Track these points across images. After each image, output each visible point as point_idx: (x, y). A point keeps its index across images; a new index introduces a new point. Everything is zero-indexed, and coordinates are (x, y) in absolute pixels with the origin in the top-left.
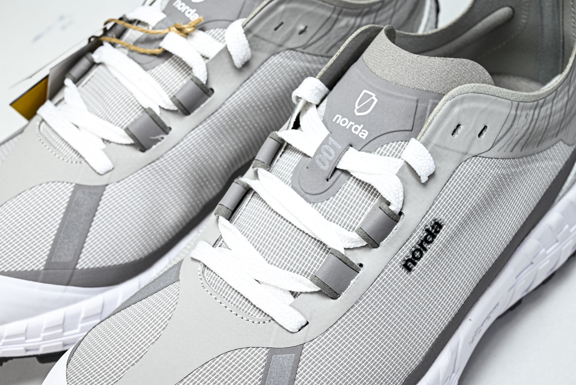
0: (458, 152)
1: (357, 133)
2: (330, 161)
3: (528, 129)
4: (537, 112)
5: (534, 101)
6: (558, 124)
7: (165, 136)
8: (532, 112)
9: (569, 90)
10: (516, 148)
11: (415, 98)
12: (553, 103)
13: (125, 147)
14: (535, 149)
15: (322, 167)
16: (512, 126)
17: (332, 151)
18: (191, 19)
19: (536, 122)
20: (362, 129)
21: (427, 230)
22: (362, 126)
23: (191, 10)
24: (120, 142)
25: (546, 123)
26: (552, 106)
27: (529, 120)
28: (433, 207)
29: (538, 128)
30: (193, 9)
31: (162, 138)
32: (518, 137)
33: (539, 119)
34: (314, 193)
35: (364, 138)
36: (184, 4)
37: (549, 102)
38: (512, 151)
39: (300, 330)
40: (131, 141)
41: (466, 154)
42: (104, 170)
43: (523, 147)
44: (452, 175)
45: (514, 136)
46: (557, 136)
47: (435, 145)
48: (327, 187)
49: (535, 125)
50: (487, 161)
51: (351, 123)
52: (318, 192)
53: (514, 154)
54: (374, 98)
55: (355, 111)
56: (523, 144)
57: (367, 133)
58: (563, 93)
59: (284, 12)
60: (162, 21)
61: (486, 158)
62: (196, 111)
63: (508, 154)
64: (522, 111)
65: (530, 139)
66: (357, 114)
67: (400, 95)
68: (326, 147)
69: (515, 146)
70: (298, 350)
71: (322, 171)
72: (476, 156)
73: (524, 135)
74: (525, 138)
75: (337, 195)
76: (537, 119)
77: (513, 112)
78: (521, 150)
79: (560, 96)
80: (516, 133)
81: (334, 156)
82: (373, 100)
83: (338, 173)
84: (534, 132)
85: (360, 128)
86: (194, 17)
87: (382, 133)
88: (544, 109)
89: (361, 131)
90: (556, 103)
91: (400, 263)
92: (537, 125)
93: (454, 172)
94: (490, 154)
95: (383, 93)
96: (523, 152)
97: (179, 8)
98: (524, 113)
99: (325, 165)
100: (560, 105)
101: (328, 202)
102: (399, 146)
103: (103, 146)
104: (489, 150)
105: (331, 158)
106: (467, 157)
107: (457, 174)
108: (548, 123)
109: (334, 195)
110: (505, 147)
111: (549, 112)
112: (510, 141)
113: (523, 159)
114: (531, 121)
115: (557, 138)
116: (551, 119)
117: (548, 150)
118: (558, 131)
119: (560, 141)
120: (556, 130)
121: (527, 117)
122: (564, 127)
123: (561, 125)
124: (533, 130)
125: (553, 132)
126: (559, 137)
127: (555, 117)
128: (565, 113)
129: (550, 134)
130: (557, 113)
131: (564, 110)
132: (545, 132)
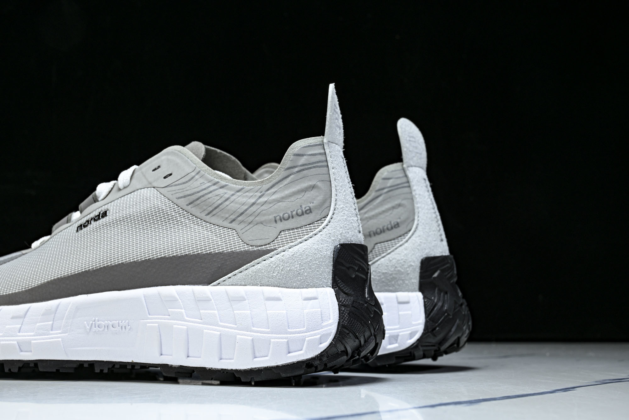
3: (198, 192)
5: (215, 178)
6: (234, 212)
8: (209, 184)
9: (259, 197)
14: (203, 215)
16: (186, 182)
19: (209, 193)
21: (100, 213)
25: (219, 202)
26: (233, 195)
27: (204, 187)
32: (188, 193)
33: (214, 193)
37: (230, 189)
38: (178, 198)
43: (190, 204)
45: (184, 190)
46: (231, 222)
49: (206, 194)
50: (157, 194)
53: (179, 202)
56: (191, 200)
58: (251, 194)
61: (159, 192)
64: (201, 177)
65: (198, 202)
69: (181, 197)
72: (154, 188)
73: (193, 195)
74: (194, 197)
77: (193, 174)
78: (187, 205)
79: (246, 194)
80: (186, 189)
84: (203, 199)
92: (209, 197)
94: (162, 191)
96: (189, 208)
98: (201, 181)
100: (243, 199)
104: (161, 188)
106: (150, 186)
108: (222, 203)
110: (173, 192)
111: (227, 196)
112: (180, 191)
113: (187, 214)
114: (205, 189)
115: (230, 224)
116: (227, 203)
117: (217, 227)
118: (234, 220)
119: (234, 231)
120: (231, 217)
121: (202, 184)
122: (242, 222)
123: (239, 216)
124: (203, 196)
125: (227, 216)
126: (233, 225)
127: (232, 204)
128: (246, 210)
129: (223, 215)
130: (236, 203)
131: (246, 207)
132: (216, 208)
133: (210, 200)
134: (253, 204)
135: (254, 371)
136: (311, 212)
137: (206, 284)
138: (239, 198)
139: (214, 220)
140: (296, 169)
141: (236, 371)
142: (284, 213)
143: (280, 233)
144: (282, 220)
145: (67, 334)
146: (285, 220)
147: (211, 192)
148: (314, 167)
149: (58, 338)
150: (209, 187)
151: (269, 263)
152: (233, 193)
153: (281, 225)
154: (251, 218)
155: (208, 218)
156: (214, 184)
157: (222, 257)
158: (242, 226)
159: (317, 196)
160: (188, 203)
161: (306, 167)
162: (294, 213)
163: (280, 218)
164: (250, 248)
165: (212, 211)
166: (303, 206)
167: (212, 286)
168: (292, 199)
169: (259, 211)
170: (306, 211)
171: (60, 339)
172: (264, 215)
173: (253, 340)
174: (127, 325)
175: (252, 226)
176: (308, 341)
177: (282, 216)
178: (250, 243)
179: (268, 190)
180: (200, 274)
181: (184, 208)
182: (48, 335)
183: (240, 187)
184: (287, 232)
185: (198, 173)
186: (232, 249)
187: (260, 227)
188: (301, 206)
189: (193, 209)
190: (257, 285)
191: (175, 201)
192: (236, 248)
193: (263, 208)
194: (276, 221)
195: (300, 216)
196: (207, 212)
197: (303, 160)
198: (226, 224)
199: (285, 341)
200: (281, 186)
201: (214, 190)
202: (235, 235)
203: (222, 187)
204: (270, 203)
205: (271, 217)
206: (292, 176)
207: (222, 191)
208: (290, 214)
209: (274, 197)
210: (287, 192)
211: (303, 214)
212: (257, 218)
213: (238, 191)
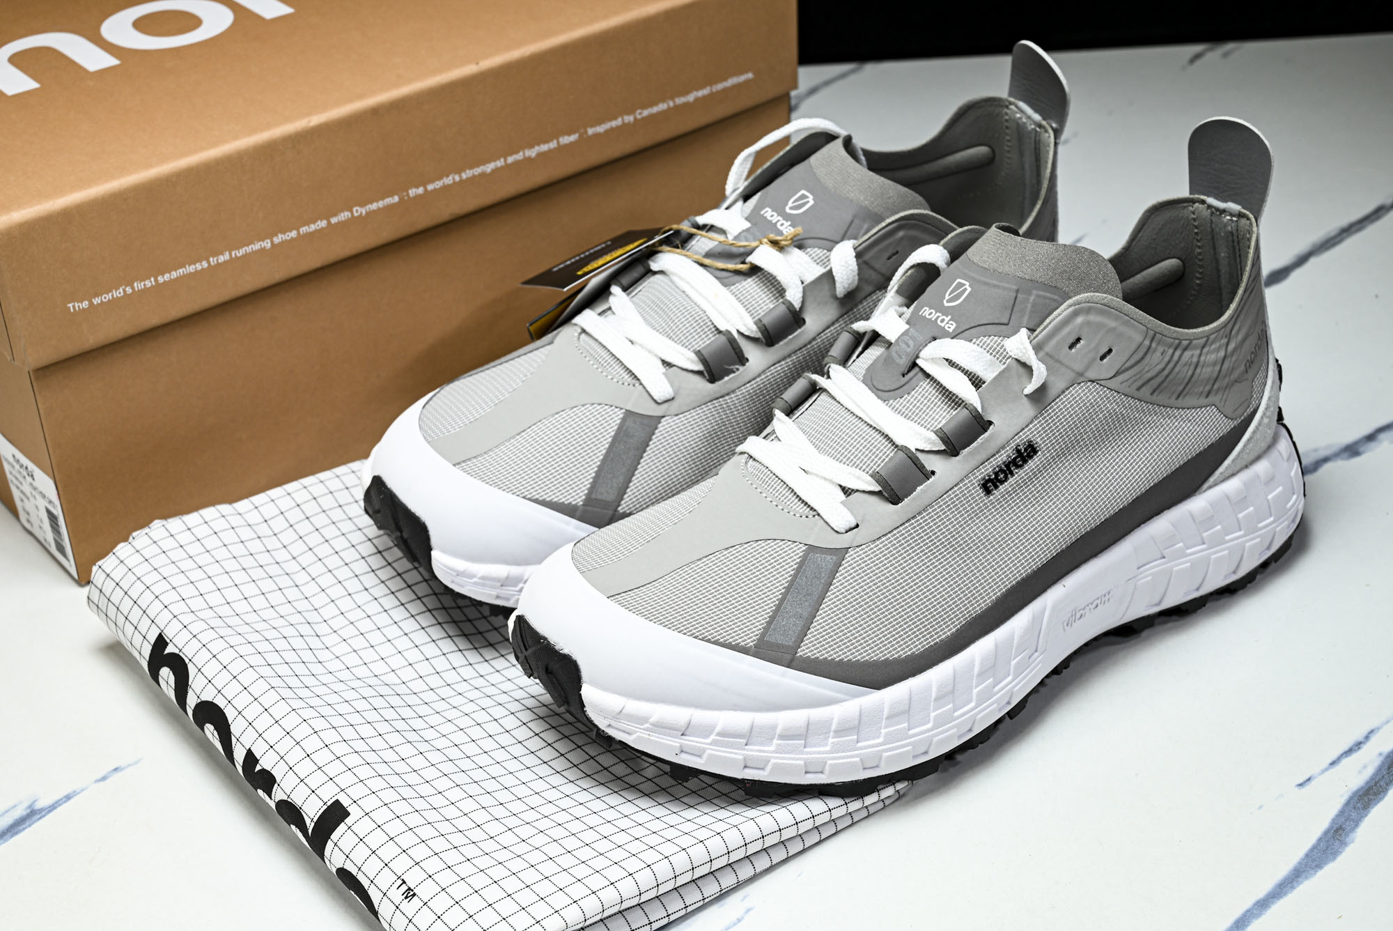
0: (1073, 370)
1: (943, 325)
2: (907, 354)
3: (1164, 369)
4: (1178, 353)
5: (1175, 339)
6: (1208, 380)
7: (741, 368)
8: (1171, 351)
9: (1227, 344)
10: (1144, 388)
11: (1015, 287)
12: (1202, 351)
13: (690, 375)
14: (1172, 401)
15: (898, 361)
16: (1143, 358)
17: (911, 343)
18: (784, 232)
19: (1175, 365)
20: (950, 320)
21: (1018, 451)
22: (950, 317)
23: (784, 222)
24: (685, 366)
25: (1190, 373)
26: (1200, 355)
27: (1167, 359)
28: (1031, 426)
29: (1178, 373)
30: (787, 221)
31: (738, 369)
32: (1149, 375)
33: (1180, 363)
34: (887, 389)
35: (951, 330)
36: (775, 214)
37: (1195, 348)
38: (1138, 389)
39: (847, 532)
40: (699, 367)
41: (1081, 375)
42: (664, 399)
43: (1154, 391)
44: (1060, 395)
45: (1145, 371)
46: (1207, 396)
47: (1048, 354)
48: (903, 383)
49: (1173, 368)
50: (1105, 392)
51: (938, 314)
52: (892, 388)
53: (1141, 393)
54: (967, 287)
55: (945, 301)
56: (1155, 386)
57: (955, 325)
58: (1218, 344)
59: (902, 239)
60: (747, 230)
61: (1104, 387)
62: (782, 343)
63: (1132, 391)
64: (1158, 344)
65: (1165, 384)
66: (946, 304)
67: (997, 283)
68: (906, 338)
69: (1143, 385)
70: (842, 553)
71: (898, 365)
72: (1093, 381)
73: (1157, 376)
74: (1159, 380)
75: (913, 393)
76: (1177, 362)
77: (1147, 343)
78: (1152, 394)
79: (1213, 346)
80: (1146, 369)
81: (912, 346)
82: (966, 289)
83: (917, 369)
84: (1171, 377)
85: (947, 319)
86: (787, 229)
87: (973, 325)
88: (1188, 354)
89: (947, 323)
90: (1207, 354)
91: (979, 481)
92: (1177, 370)
93: (1063, 392)
94: (1110, 384)
95: (979, 281)
96: (1154, 398)
97: (769, 218)
98: (1160, 349)
99: (901, 358)
100: (1212, 357)
101: (901, 401)
102: (991, 341)
103: (662, 369)
104: (1110, 378)
105: (909, 350)
106: (1082, 379)
107: (1067, 395)
108: (1193, 374)
109: (909, 394)
110: (1130, 382)
111: (1195, 360)
112: (1138, 376)
113: (1152, 406)
114: (1169, 362)
115: (1208, 400)
116: (1198, 371)
117: (1193, 411)
118: (1209, 393)
119: (1214, 407)
120: (1206, 388)
121: (1164, 354)
122: (1218, 390)
123: (1213, 384)
124: (1170, 372)
125: (1201, 389)
126: (1211, 399)
127: (1204, 370)
128: (1220, 371)
129: (1196, 391)
130: (1208, 366)
131: (1218, 367)
132: (1187, 384)
133: (1179, 376)
134: (1224, 359)
138: (1208, 357)
139: (1189, 401)
142: (1250, 352)
143: (1252, 384)
144: (1251, 364)
146: (1252, 362)
150: (1172, 355)
152: (1200, 351)
153: (1251, 373)
154: (1227, 380)
155: (1180, 402)
156: (1178, 347)
158: (1219, 396)
160: (1152, 390)
162: (1257, 348)
163: (1249, 363)
164: (1234, 423)
165: (1185, 387)
168: (1252, 330)
169: (1231, 366)
172: (1237, 368)
173: (1229, 553)
175: (1229, 390)
177: (1249, 359)
179: (1232, 330)
181: (1148, 400)
183: (1205, 340)
185: (1152, 341)
187: (1236, 387)
188: (1258, 334)
189: (1159, 397)
191: (1136, 394)
193: (1234, 358)
194: (1246, 370)
195: (1260, 348)
196: (1177, 394)
198: (1203, 400)
202: (1216, 413)
203: (1185, 349)
204: (1238, 348)
205: (1243, 367)
208: (1255, 352)
209: (1240, 337)
211: (1262, 344)
212: (1231, 377)
213: (1203, 347)
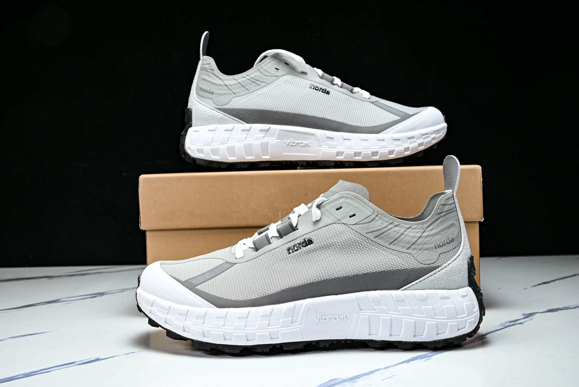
0: (336, 218)
3: (381, 229)
4: (391, 226)
5: (390, 220)
6: (409, 242)
8: (387, 224)
9: (423, 232)
14: (387, 244)
16: (370, 222)
21: (305, 241)
25: (397, 236)
26: (405, 231)
27: (384, 226)
32: (373, 229)
33: (392, 230)
37: (403, 227)
38: (367, 233)
41: (339, 220)
43: (376, 237)
44: (328, 225)
45: (370, 227)
47: (326, 209)
50: (349, 229)
53: (368, 235)
56: (376, 235)
58: (417, 231)
61: (349, 227)
63: (363, 232)
64: (380, 219)
65: (382, 236)
69: (369, 233)
72: (345, 224)
73: (377, 231)
74: (378, 233)
77: (373, 216)
78: (375, 238)
79: (414, 230)
80: (372, 227)
84: (385, 234)
91: (287, 248)
92: (389, 232)
94: (352, 227)
96: (376, 240)
98: (381, 221)
100: (412, 234)
104: (352, 225)
106: (339, 222)
108: (400, 237)
110: (362, 229)
111: (401, 232)
112: (367, 228)
113: (375, 243)
114: (385, 227)
115: (407, 250)
116: (403, 236)
117: (398, 252)
118: (409, 248)
119: (411, 255)
120: (407, 246)
121: (382, 224)
122: (414, 249)
123: (412, 245)
124: (385, 232)
125: (404, 245)
126: (409, 251)
127: (406, 237)
128: (416, 241)
129: (401, 244)
130: (409, 236)
131: (416, 239)
132: (396, 240)
133: (390, 235)
134: (420, 237)
135: (436, 342)
136: (454, 241)
137: (397, 289)
138: (410, 233)
139: (395, 247)
140: (443, 214)
141: (424, 342)
142: (440, 242)
143: (440, 255)
144: (439, 247)
145: (303, 325)
146: (441, 247)
147: (390, 229)
148: (452, 212)
149: (298, 328)
150: (388, 225)
151: (438, 275)
152: (405, 230)
153: (439, 250)
154: (420, 246)
155: (391, 246)
156: (391, 224)
157: (407, 272)
158: (415, 251)
159: (455, 230)
160: (374, 237)
161: (448, 212)
162: (445, 242)
163: (438, 246)
164: (424, 265)
165: (394, 241)
166: (450, 238)
167: (401, 290)
168: (442, 233)
169: (424, 241)
170: (451, 240)
171: (299, 329)
172: (428, 244)
173: (437, 324)
174: (345, 317)
175: (422, 251)
176: (470, 322)
177: (439, 244)
178: (423, 262)
179: (427, 228)
180: (393, 283)
181: (372, 240)
182: (290, 327)
183: (409, 226)
184: (443, 255)
185: (377, 216)
186: (412, 266)
187: (427, 252)
188: (448, 237)
189: (379, 240)
190: (432, 289)
191: (365, 235)
192: (415, 266)
193: (426, 239)
194: (436, 248)
195: (449, 244)
196: (389, 243)
197: (446, 208)
198: (404, 250)
199: (456, 324)
200: (435, 225)
201: (392, 228)
202: (412, 258)
203: (396, 226)
204: (430, 236)
205: (433, 245)
206: (441, 219)
207: (397, 229)
208: (443, 243)
209: (432, 232)
210: (439, 229)
211: (450, 242)
212: (424, 246)
213: (408, 229)
